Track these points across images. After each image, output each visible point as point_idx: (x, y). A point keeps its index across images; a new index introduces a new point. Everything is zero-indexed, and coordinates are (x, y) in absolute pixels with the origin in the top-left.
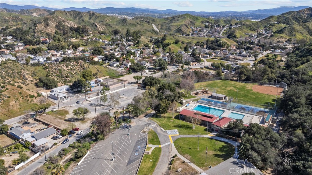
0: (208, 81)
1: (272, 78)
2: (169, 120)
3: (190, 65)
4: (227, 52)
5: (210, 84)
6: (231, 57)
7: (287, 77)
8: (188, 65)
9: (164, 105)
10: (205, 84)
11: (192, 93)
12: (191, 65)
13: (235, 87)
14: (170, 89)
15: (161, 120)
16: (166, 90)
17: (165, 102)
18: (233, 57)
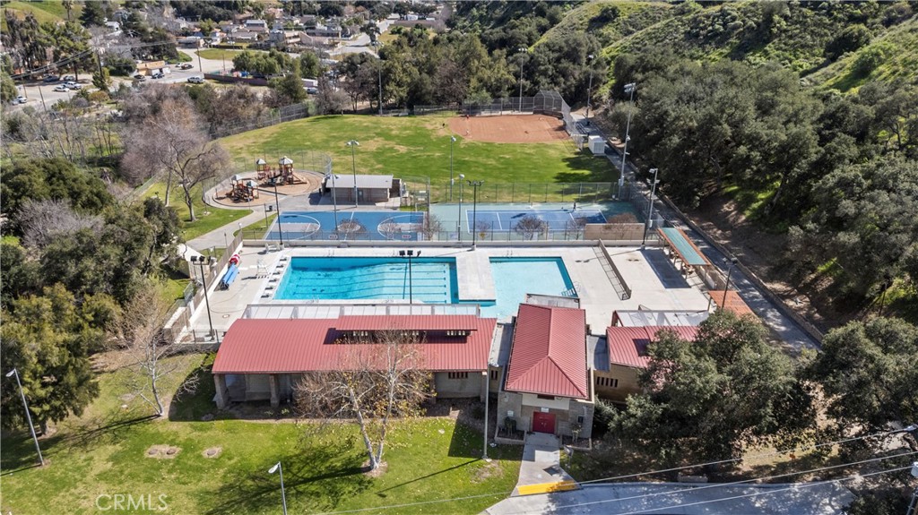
0: (257, 127)
1: (497, 80)
2: (139, 451)
3: (135, 73)
4: (263, 25)
5: (277, 141)
6: (290, 38)
7: (547, 70)
8: (126, 75)
9: (54, 337)
10: (249, 142)
11: (210, 194)
12: (143, 73)
13: (386, 135)
14: (65, 192)
15: (61, 484)
16: (39, 208)
17: (57, 309)
18: (295, 37)
